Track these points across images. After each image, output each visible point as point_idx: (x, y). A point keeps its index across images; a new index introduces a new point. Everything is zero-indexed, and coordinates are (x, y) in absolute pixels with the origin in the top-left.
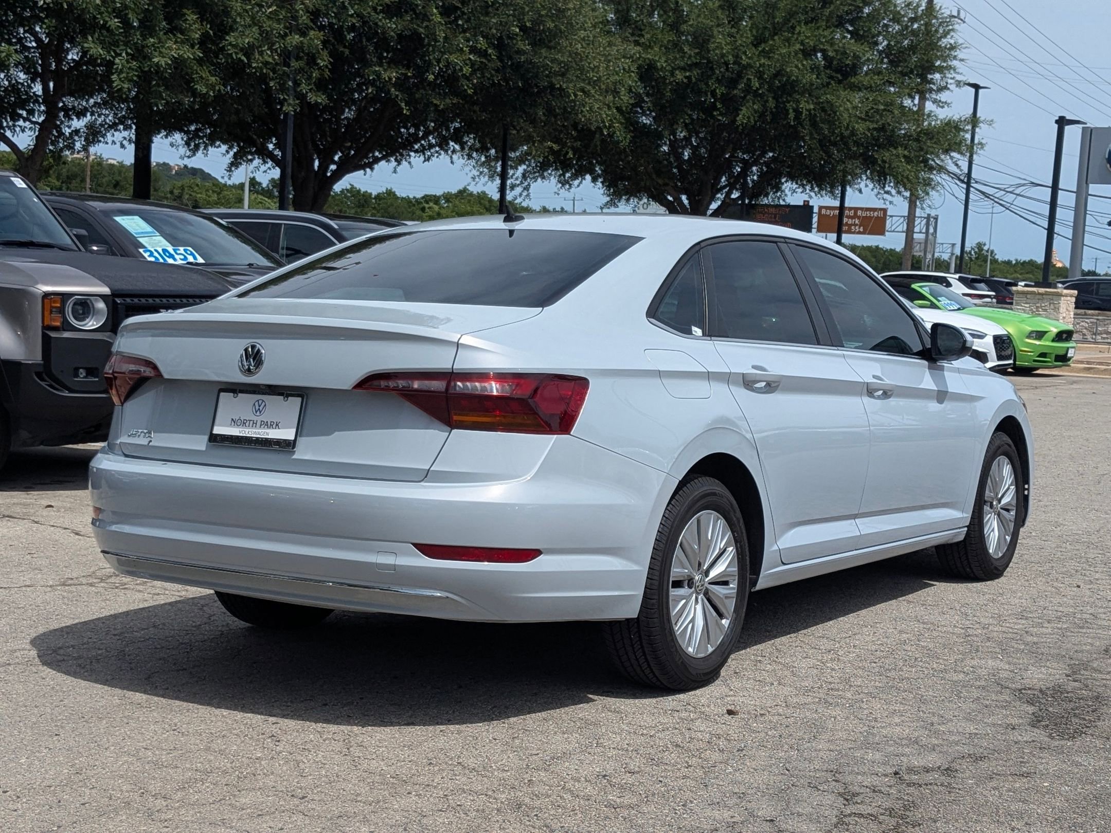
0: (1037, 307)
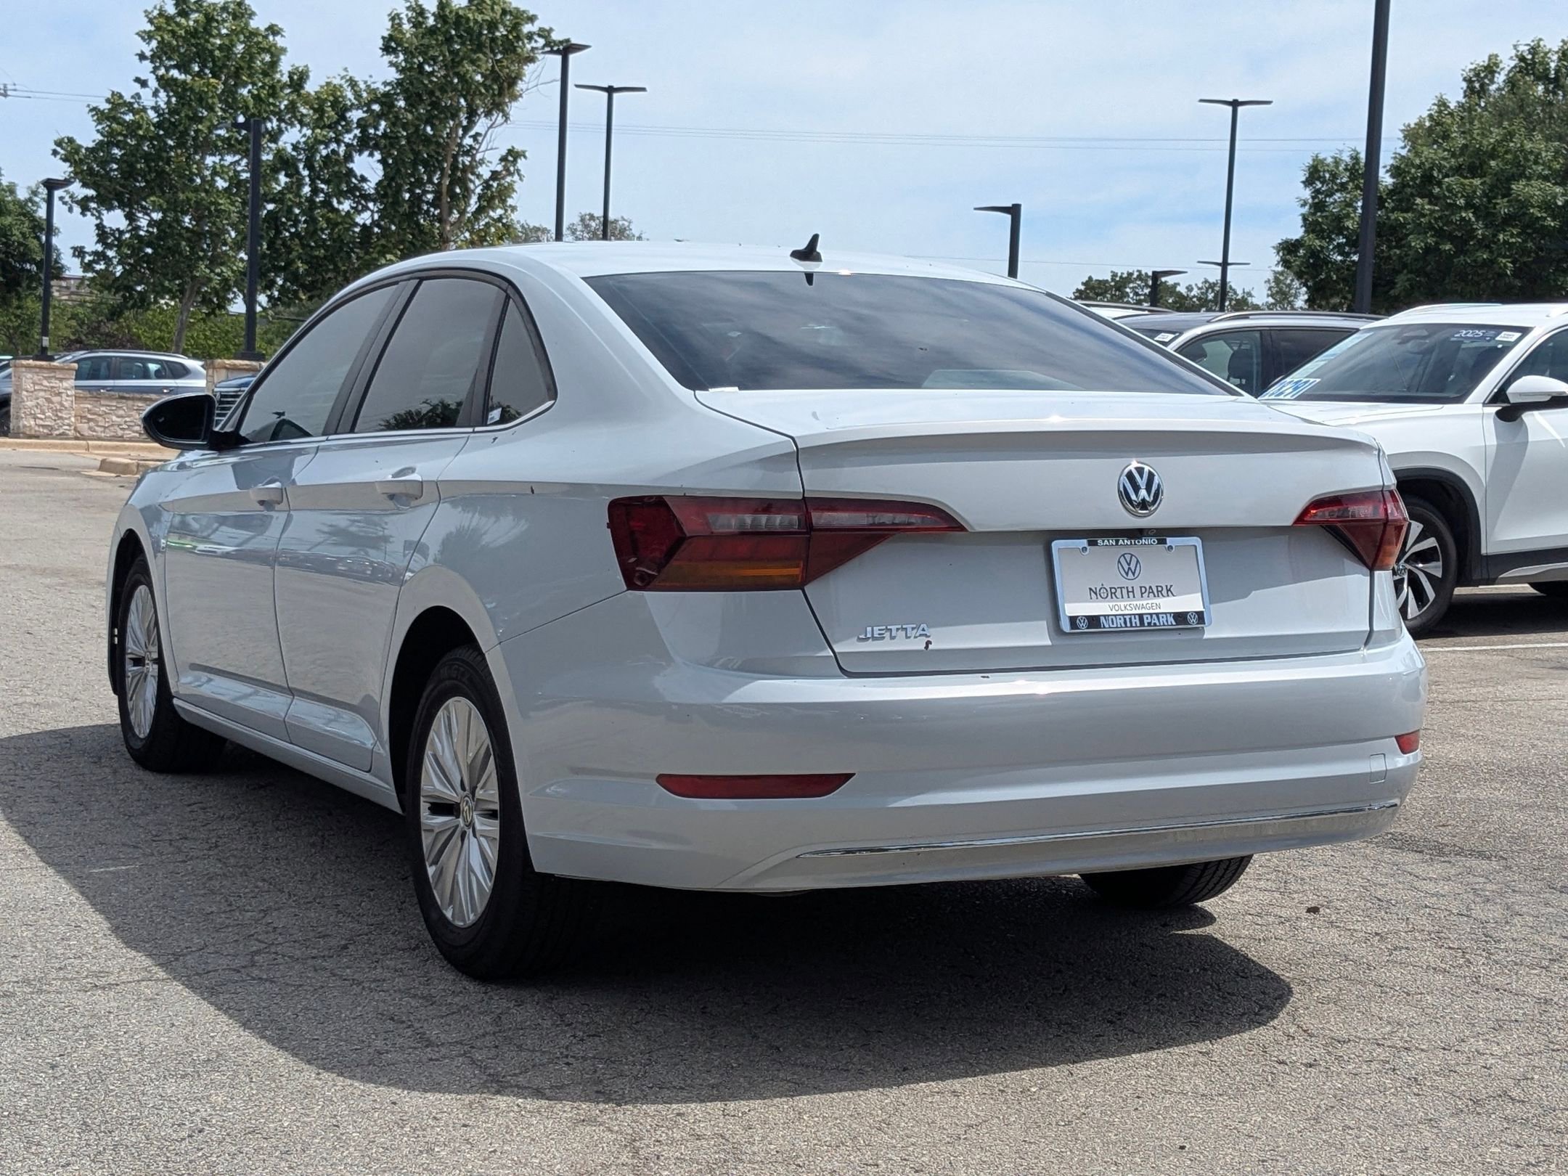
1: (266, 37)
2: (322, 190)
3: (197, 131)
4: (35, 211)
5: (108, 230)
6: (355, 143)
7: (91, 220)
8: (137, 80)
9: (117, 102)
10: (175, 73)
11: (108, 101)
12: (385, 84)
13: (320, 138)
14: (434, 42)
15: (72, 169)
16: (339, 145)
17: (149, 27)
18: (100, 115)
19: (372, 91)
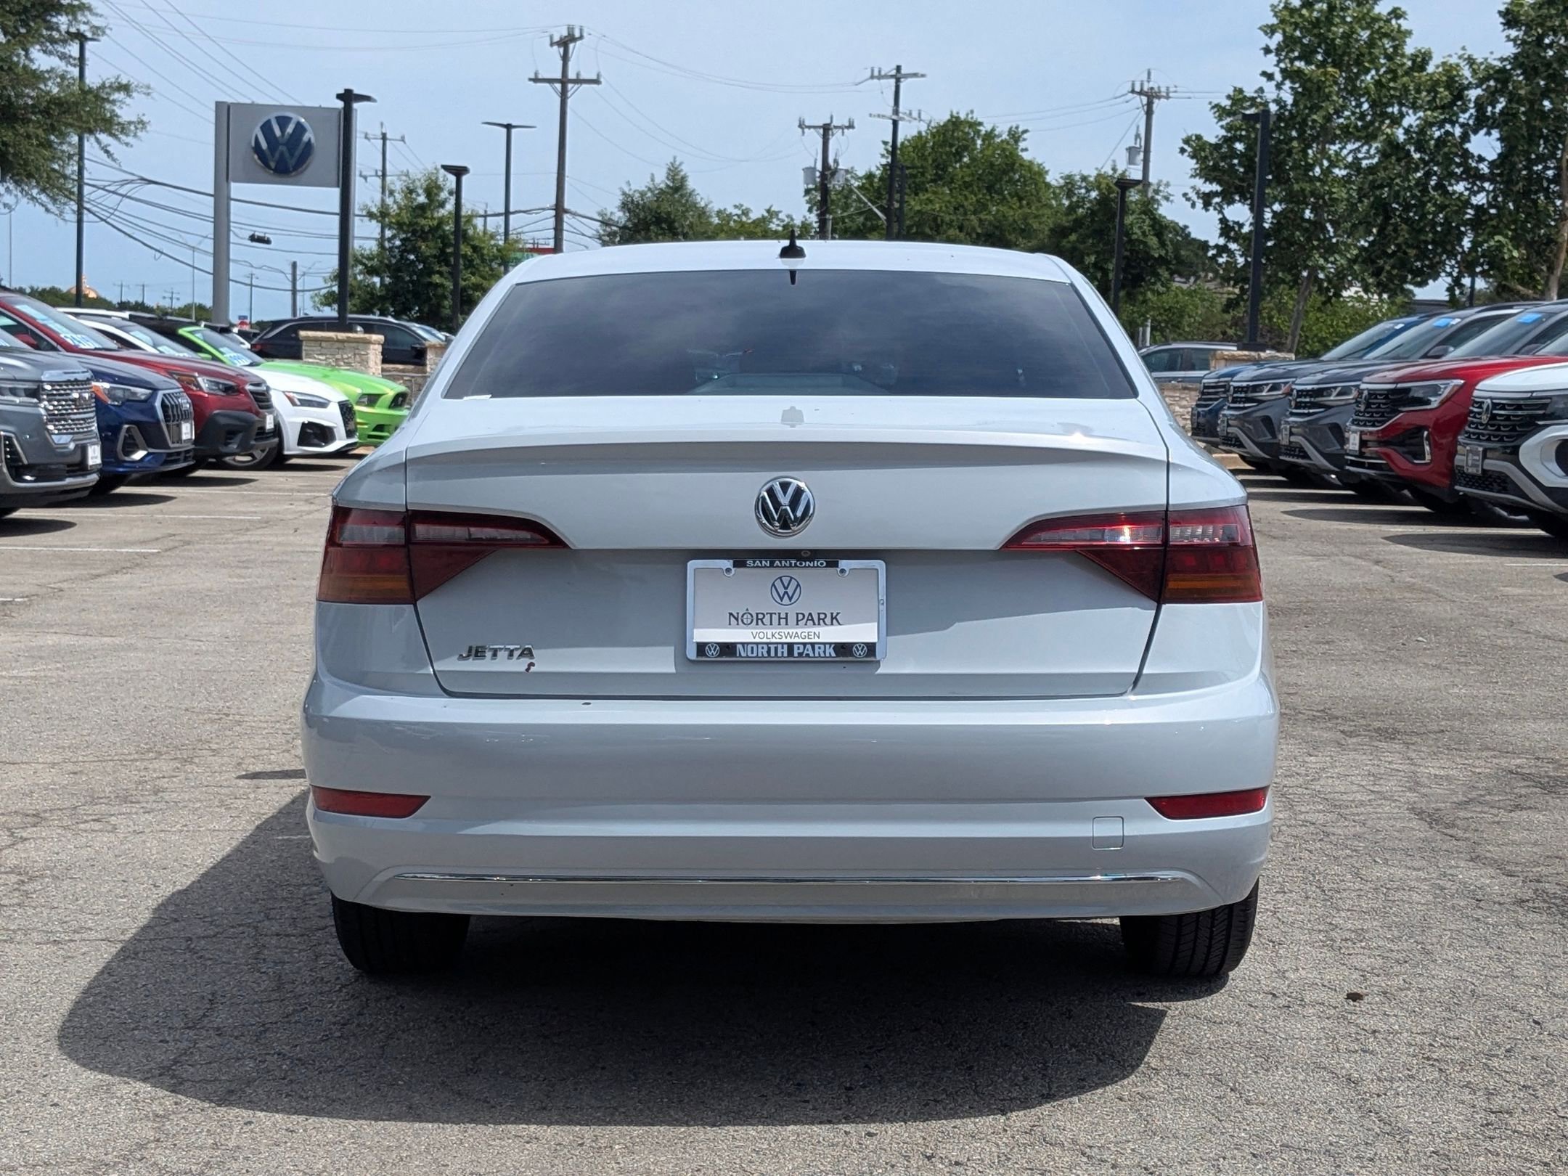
0: (337, 359)
1: (1388, 21)
2: (1435, 174)
3: (1314, 121)
4: (1156, 209)
5: (1231, 224)
6: (1471, 122)
7: (1213, 215)
8: (1264, 74)
9: (1238, 98)
10: (1300, 64)
11: (1229, 97)
12: (1502, 60)
13: (1430, 120)
14: (1553, 12)
15: (1197, 166)
16: (1453, 126)
17: (1275, 21)
18: (1221, 112)
19: (1489, 67)
